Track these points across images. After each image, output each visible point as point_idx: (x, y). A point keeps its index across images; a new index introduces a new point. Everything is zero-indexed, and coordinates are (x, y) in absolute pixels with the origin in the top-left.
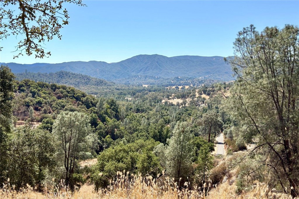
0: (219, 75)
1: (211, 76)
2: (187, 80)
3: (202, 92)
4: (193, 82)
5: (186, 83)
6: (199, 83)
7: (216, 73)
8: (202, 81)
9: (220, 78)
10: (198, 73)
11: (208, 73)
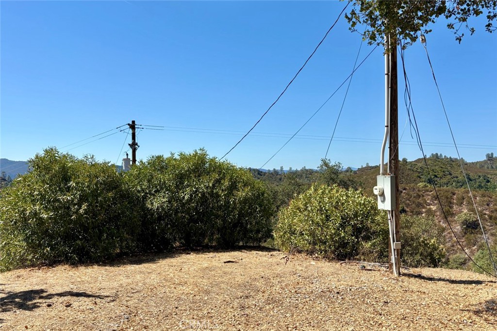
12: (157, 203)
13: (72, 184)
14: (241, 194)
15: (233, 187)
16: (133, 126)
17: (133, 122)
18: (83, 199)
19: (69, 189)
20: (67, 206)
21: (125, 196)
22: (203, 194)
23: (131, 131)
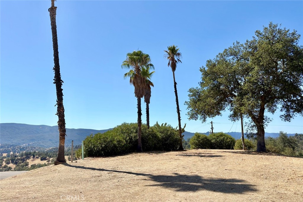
0: (43, 142)
1: (35, 143)
2: (8, 147)
3: (10, 161)
4: (14, 149)
5: (6, 150)
6: (20, 150)
7: (41, 141)
8: (23, 148)
9: (44, 145)
10: (23, 140)
11: (33, 140)
12: (213, 141)
13: (200, 137)
14: (228, 140)
15: (227, 138)
16: (212, 123)
17: (212, 122)
18: (202, 140)
19: (200, 138)
20: (199, 141)
21: (208, 140)
22: (221, 140)
23: (211, 124)
